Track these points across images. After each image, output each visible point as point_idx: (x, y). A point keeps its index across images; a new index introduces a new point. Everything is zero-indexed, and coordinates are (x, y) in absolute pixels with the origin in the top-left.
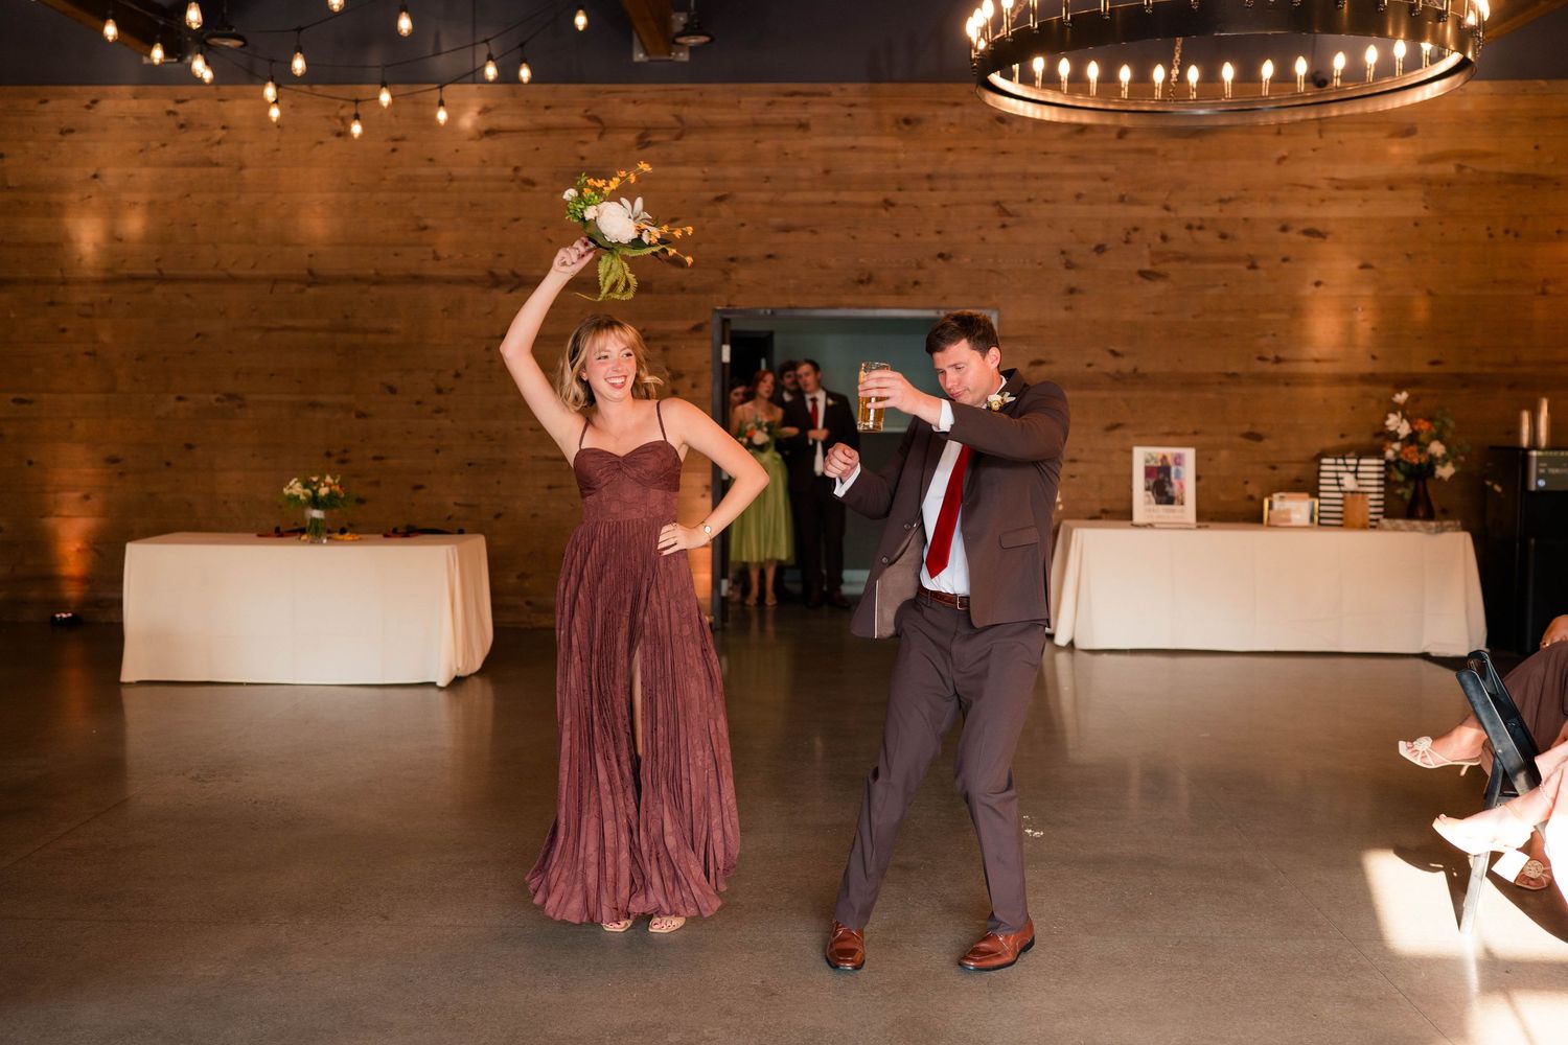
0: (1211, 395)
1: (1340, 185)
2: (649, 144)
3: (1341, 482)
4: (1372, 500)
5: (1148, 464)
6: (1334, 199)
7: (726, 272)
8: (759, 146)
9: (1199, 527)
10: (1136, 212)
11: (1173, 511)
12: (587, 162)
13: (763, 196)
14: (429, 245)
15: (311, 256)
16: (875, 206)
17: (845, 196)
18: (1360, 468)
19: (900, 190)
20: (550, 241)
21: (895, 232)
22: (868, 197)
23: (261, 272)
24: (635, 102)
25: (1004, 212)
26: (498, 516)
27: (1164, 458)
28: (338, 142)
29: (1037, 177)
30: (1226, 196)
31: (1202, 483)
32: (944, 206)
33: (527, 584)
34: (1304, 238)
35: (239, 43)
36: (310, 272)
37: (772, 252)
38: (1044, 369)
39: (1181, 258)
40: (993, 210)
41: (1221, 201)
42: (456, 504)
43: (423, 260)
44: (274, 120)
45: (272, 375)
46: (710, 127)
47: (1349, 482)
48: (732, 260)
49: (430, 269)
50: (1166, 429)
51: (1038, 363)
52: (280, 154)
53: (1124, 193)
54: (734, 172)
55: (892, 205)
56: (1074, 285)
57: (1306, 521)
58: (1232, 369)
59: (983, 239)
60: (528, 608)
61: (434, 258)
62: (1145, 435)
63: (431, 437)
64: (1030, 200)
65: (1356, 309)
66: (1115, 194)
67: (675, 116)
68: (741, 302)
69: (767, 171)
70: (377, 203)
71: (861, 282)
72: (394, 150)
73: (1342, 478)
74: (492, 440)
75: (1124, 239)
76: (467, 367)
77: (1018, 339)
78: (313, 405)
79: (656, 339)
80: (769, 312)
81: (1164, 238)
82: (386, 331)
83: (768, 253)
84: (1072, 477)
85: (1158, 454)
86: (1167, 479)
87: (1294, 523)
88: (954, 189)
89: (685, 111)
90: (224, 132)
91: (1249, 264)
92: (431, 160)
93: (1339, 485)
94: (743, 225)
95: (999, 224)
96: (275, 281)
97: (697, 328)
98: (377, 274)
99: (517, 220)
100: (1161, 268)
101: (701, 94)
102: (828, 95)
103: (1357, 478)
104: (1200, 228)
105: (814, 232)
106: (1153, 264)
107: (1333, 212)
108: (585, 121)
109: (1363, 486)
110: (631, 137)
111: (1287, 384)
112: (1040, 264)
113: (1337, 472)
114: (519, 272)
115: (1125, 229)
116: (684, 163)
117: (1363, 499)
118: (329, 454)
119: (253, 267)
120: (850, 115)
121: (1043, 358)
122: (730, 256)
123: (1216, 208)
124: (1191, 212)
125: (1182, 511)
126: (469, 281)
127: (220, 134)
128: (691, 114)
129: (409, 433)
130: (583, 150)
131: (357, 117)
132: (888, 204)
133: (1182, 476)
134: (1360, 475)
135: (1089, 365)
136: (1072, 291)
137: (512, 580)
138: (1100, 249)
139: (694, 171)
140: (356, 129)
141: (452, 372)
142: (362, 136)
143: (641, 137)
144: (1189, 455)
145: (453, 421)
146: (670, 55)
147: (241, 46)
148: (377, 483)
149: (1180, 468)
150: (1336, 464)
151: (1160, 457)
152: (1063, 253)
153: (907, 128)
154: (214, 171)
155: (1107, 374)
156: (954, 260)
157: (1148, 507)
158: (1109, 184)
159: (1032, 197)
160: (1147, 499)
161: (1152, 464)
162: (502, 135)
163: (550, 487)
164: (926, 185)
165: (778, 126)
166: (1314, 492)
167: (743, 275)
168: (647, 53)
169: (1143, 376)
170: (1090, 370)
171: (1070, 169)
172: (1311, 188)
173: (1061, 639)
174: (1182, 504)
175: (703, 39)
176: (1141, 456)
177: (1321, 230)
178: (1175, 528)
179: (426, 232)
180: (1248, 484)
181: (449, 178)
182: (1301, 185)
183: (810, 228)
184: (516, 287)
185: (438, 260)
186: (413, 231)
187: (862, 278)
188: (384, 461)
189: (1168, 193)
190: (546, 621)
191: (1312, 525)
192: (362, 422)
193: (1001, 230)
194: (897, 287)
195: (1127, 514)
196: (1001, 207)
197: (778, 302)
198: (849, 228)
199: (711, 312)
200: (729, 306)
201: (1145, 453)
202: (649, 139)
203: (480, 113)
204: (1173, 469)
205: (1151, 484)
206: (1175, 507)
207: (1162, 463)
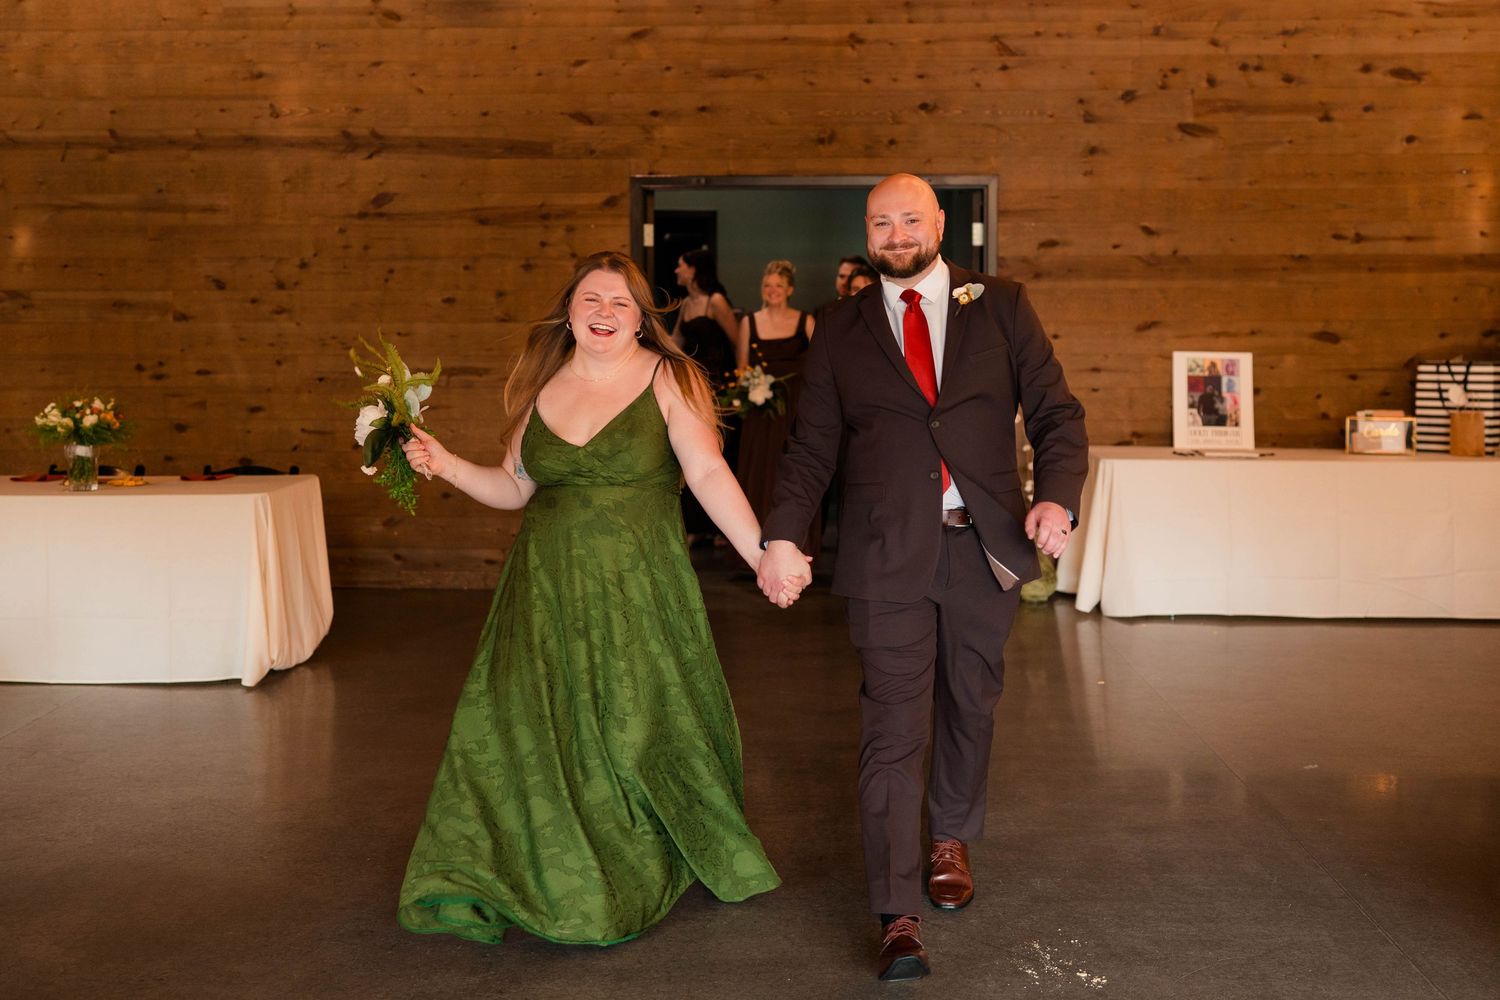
0: (1273, 284)
1: (1439, 11)
3: (1445, 395)
4: (1487, 418)
5: (1191, 374)
6: (1432, 29)
7: (647, 130)
9: (1262, 455)
10: (1174, 49)
11: (1226, 433)
13: (692, 31)
14: (265, 98)
15: (113, 112)
16: (839, 43)
17: (798, 31)
18: (1471, 378)
19: (870, 22)
20: (421, 91)
21: (865, 77)
22: (829, 32)
23: (50, 134)
25: (1005, 50)
27: (1213, 365)
30: (1291, 25)
31: (1262, 396)
32: (928, 42)
33: (396, 533)
34: (1392, 80)
36: (113, 133)
37: (707, 103)
38: (1057, 251)
39: (1232, 107)
40: (993, 46)
41: (1285, 33)
42: (303, 430)
43: (257, 117)
45: (66, 266)
47: (1456, 395)
48: (655, 113)
49: (265, 128)
50: (1216, 328)
51: (1052, 244)
53: (1159, 24)
55: (861, 41)
56: (1095, 143)
57: (1400, 447)
58: (1298, 252)
59: (978, 85)
60: (397, 563)
61: (271, 115)
62: (1188, 336)
63: (272, 345)
64: (1038, 34)
65: (1461, 172)
66: (1148, 25)
68: (667, 168)
70: (198, 44)
71: (821, 141)
73: (1446, 391)
74: (348, 348)
75: (1160, 83)
76: (315, 255)
77: (1024, 213)
78: (119, 305)
79: (558, 217)
80: (703, 181)
81: (1211, 82)
82: (212, 209)
83: (701, 105)
84: (1095, 390)
85: (1204, 360)
86: (1216, 393)
87: (1385, 449)
88: (941, 20)
91: (1320, 115)
93: (1442, 399)
94: (668, 69)
95: (1000, 65)
96: (68, 145)
97: (611, 202)
98: (199, 135)
99: (377, 64)
100: (1207, 120)
103: (1466, 391)
104: (1258, 68)
105: (759, 77)
106: (1197, 115)
107: (1429, 45)
109: (1476, 400)
111: (1371, 270)
112: (1051, 116)
113: (1439, 382)
114: (381, 131)
115: (1161, 70)
117: (1476, 416)
118: (139, 368)
119: (38, 128)
121: (1054, 237)
122: (651, 109)
123: (1280, 41)
124: (1244, 49)
125: (1237, 434)
126: (316, 144)
129: (242, 339)
132: (855, 40)
133: (1236, 389)
134: (1470, 387)
135: (1116, 247)
136: (1093, 151)
137: (377, 528)
138: (1129, 96)
141: (297, 261)
144: (1245, 361)
145: (298, 324)
148: (202, 405)
149: (1234, 378)
150: (1438, 373)
151: (1207, 365)
152: (1081, 101)
155: (1138, 258)
156: (941, 112)
157: (1193, 428)
158: (1140, 13)
159: (1041, 30)
160: (1191, 419)
161: (1197, 373)
164: (905, 16)
166: (1410, 410)
167: (668, 132)
169: (1186, 260)
170: (1117, 252)
172: (1400, 15)
173: (1085, 604)
174: (1237, 425)
176: (1184, 364)
177: (1415, 70)
178: (1232, 458)
179: (261, 81)
180: (1322, 399)
181: (290, 10)
182: (1390, 12)
183: (755, 72)
184: (378, 152)
185: (277, 117)
186: (245, 79)
187: (822, 136)
188: (212, 376)
189: (1216, 23)
190: (422, 581)
191: (1409, 451)
192: (181, 326)
193: (1001, 72)
194: (867, 148)
195: (1166, 438)
196: (1001, 43)
197: (715, 168)
198: (805, 72)
199: (628, 181)
200: (651, 173)
201: (1188, 359)
204: (1225, 380)
205: (1197, 399)
206: (1228, 429)
207: (1210, 372)
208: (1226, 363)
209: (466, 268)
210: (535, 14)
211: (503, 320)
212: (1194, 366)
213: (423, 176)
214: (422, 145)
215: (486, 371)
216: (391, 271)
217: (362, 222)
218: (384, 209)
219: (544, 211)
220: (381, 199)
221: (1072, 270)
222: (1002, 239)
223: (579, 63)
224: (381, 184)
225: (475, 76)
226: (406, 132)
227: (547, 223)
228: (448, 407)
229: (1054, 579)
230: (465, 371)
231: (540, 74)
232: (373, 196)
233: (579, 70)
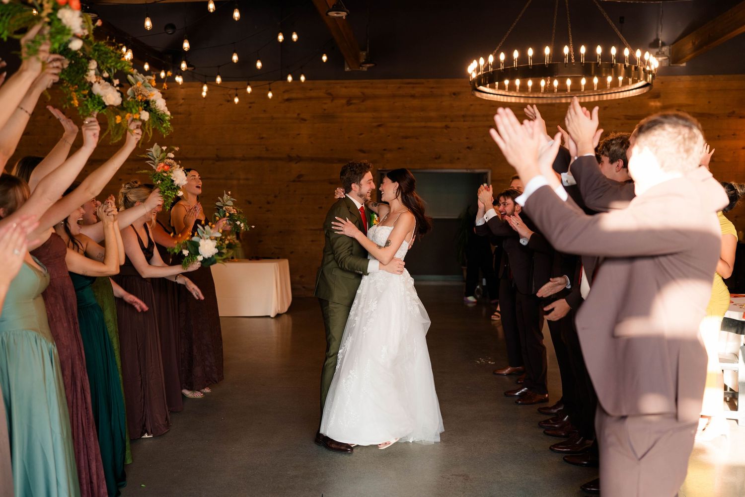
2: (351, 104)
7: (382, 155)
8: (395, 104)
12: (326, 111)
13: (396, 124)
14: (264, 145)
15: (217, 149)
16: (442, 128)
17: (429, 124)
19: (452, 121)
20: (312, 143)
21: (450, 138)
22: (439, 125)
23: (197, 156)
24: (345, 87)
26: (293, 252)
28: (229, 106)
32: (469, 128)
33: (303, 280)
35: (193, 68)
36: (217, 156)
37: (401, 146)
42: (275, 248)
43: (262, 151)
46: (375, 97)
48: (385, 150)
49: (264, 154)
52: (205, 109)
54: (385, 115)
55: (449, 127)
61: (266, 150)
63: (265, 221)
67: (362, 93)
69: (398, 114)
70: (243, 128)
71: (436, 158)
72: (250, 107)
74: (289, 222)
76: (279, 193)
77: (499, 181)
83: (399, 147)
88: (473, 121)
89: (365, 91)
90: (183, 101)
92: (265, 111)
94: (389, 136)
96: (203, 159)
98: (243, 156)
101: (372, 84)
102: (423, 83)
105: (417, 139)
108: (326, 95)
110: (344, 101)
114: (300, 155)
116: (365, 112)
119: (194, 154)
122: (384, 148)
126: (280, 159)
127: (182, 101)
128: (368, 91)
130: (325, 107)
131: (237, 95)
132: (447, 127)
137: (298, 278)
139: (369, 115)
140: (236, 100)
141: (274, 195)
142: (238, 103)
143: (348, 101)
145: (274, 215)
146: (359, 68)
147: (193, 69)
153: (454, 97)
154: (179, 116)
156: (473, 149)
162: (293, 101)
163: (312, 241)
164: (463, 120)
165: (403, 96)
167: (388, 156)
168: (350, 68)
172: (617, 119)
175: (372, 65)
179: (263, 139)
181: (272, 118)
182: (614, 118)
183: (416, 137)
184: (299, 162)
185: (268, 151)
186: (258, 139)
194: (451, 160)
198: (431, 137)
202: (351, 102)
203: (284, 92)
209: (326, 198)
210: (347, 119)
213: (313, 169)
214: (312, 160)
216: (303, 199)
217: (294, 183)
218: (301, 179)
220: (300, 176)
223: (361, 134)
224: (300, 171)
225: (329, 138)
226: (307, 155)
231: (349, 138)
232: (297, 175)
233: (361, 136)
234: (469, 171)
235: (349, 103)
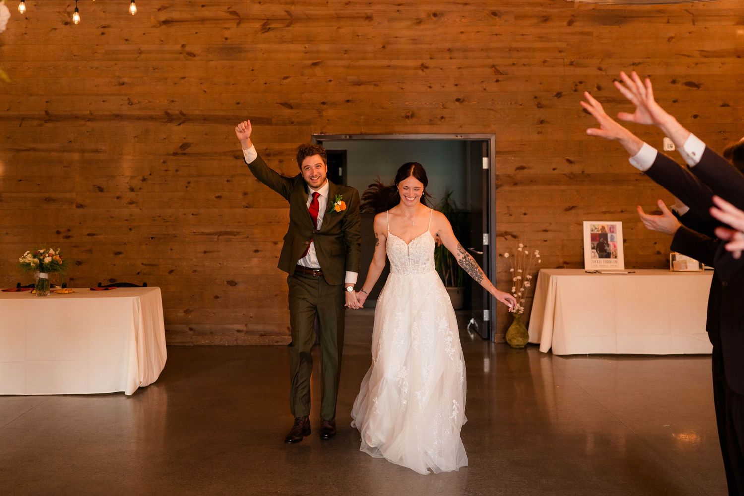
0: (631, 188)
1: (706, 54)
2: (269, 29)
5: (592, 232)
6: (703, 63)
7: (320, 111)
8: (341, 31)
9: (629, 273)
10: (581, 72)
11: (610, 262)
12: (229, 41)
13: (343, 63)
14: (126, 95)
15: (47, 102)
16: (416, 69)
17: (395, 62)
19: (431, 58)
20: (206, 92)
21: (429, 85)
22: (411, 63)
23: (13, 113)
24: (260, 3)
25: (497, 72)
26: (171, 272)
27: (603, 228)
28: (66, 29)
29: (518, 50)
30: (637, 61)
31: (627, 244)
32: (460, 68)
33: (190, 317)
34: (687, 88)
36: (47, 113)
37: (350, 98)
38: (525, 171)
39: (609, 101)
40: (491, 71)
41: (634, 65)
42: (143, 264)
43: (121, 105)
44: (22, 12)
45: (21, 180)
46: (308, 19)
48: (324, 103)
49: (126, 110)
50: (604, 209)
51: (522, 168)
52: (27, 36)
53: (573, 60)
54: (325, 47)
55: (427, 68)
56: (543, 118)
59: (485, 89)
60: (191, 332)
61: (129, 104)
62: (591, 214)
63: (127, 220)
65: (720, 132)
66: (567, 61)
67: (287, 12)
68: (330, 131)
69: (346, 46)
70: (92, 68)
71: (407, 117)
72: (103, 34)
74: (167, 222)
75: (574, 89)
76: (150, 174)
77: (508, 152)
78: (48, 200)
79: (275, 155)
80: (348, 137)
81: (599, 89)
82: (97, 151)
83: (347, 99)
84: (545, 241)
85: (599, 225)
86: (605, 242)
87: (689, 269)
88: (466, 58)
89: (292, 8)
92: (127, 40)
94: (330, 81)
95: (495, 80)
96: (23, 118)
98: (91, 114)
99: (183, 78)
105: (376, 85)
107: (703, 71)
108: (228, 15)
110: (258, 25)
112: (521, 105)
114: (184, 112)
115: (574, 82)
116: (292, 42)
118: (58, 232)
119: (8, 110)
120: (398, 11)
121: (524, 164)
122: (322, 101)
124: (615, 73)
125: (616, 262)
126: (152, 118)
128: (296, 10)
129: (112, 217)
130: (227, 34)
131: (77, 10)
132: (424, 67)
133: (615, 240)
135: (554, 169)
136: (542, 122)
137: (180, 314)
138: (559, 95)
139: (299, 47)
140: (76, 18)
141: (141, 177)
142: (80, 23)
143: (264, 25)
144: (619, 225)
145: (141, 209)
148: (90, 251)
149: (613, 234)
151: (600, 227)
152: (535, 97)
153: (435, 19)
155: (565, 175)
156: (467, 103)
157: (594, 260)
158: (564, 54)
159: (515, 62)
160: (593, 255)
161: (595, 232)
162: (174, 24)
163: (205, 252)
164: (448, 56)
165: (352, 18)
167: (330, 112)
169: (588, 175)
170: (554, 172)
171: (538, 45)
172: (689, 56)
173: (544, 349)
174: (616, 257)
176: (588, 227)
177: (697, 83)
178: (615, 274)
179: (124, 86)
180: (657, 245)
181: (139, 51)
182: (683, 55)
183: (374, 83)
184: (183, 122)
185: (132, 104)
186: (116, 85)
187: (408, 114)
188: (95, 236)
189: (600, 60)
190: (203, 341)
191: (701, 270)
192: (80, 211)
193: (496, 83)
194: (430, 120)
195: (581, 265)
196: (496, 69)
197: (354, 130)
198: (399, 83)
199: (310, 136)
200: (321, 133)
201: (591, 225)
202: (268, 27)
203: (159, 10)
204: (609, 235)
205: (595, 245)
206: (612, 260)
207: (602, 231)
208: (609, 227)
209: (228, 181)
210: (263, 54)
211: (246, 207)
212: (594, 228)
213: (206, 134)
214: (206, 119)
215: (238, 233)
216: (189, 183)
217: (175, 158)
218: (186, 151)
219: (268, 152)
220: (184, 146)
221: (532, 181)
222: (498, 165)
223: (286, 78)
224: (184, 138)
225: (233, 84)
226: (198, 112)
227: (269, 158)
228: (218, 252)
229: (527, 336)
230: (227, 233)
231: (266, 84)
232: (180, 145)
233: (285, 81)
234: (459, 137)
235: (265, 28)
